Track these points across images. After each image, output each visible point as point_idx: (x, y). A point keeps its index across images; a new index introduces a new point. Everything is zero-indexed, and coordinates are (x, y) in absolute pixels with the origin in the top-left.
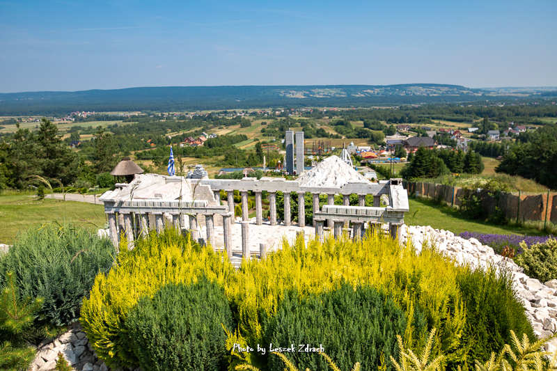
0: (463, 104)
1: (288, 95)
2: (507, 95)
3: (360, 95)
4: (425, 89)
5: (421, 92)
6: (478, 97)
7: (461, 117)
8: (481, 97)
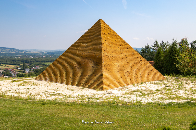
0: (16, 57)
2: (34, 53)
6: (23, 53)
7: (15, 63)
8: (24, 53)
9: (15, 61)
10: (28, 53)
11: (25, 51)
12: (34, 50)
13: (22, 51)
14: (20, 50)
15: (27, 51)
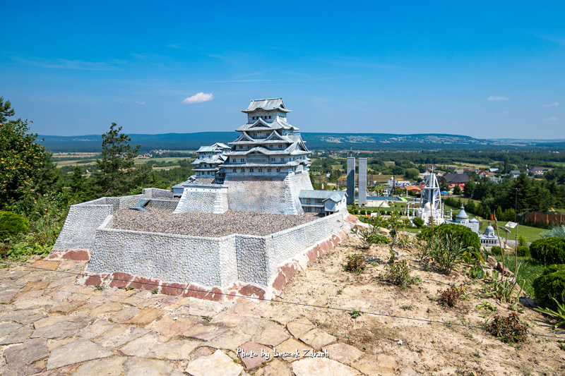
1: (328, 141)
3: (386, 142)
4: (440, 139)
5: (436, 140)
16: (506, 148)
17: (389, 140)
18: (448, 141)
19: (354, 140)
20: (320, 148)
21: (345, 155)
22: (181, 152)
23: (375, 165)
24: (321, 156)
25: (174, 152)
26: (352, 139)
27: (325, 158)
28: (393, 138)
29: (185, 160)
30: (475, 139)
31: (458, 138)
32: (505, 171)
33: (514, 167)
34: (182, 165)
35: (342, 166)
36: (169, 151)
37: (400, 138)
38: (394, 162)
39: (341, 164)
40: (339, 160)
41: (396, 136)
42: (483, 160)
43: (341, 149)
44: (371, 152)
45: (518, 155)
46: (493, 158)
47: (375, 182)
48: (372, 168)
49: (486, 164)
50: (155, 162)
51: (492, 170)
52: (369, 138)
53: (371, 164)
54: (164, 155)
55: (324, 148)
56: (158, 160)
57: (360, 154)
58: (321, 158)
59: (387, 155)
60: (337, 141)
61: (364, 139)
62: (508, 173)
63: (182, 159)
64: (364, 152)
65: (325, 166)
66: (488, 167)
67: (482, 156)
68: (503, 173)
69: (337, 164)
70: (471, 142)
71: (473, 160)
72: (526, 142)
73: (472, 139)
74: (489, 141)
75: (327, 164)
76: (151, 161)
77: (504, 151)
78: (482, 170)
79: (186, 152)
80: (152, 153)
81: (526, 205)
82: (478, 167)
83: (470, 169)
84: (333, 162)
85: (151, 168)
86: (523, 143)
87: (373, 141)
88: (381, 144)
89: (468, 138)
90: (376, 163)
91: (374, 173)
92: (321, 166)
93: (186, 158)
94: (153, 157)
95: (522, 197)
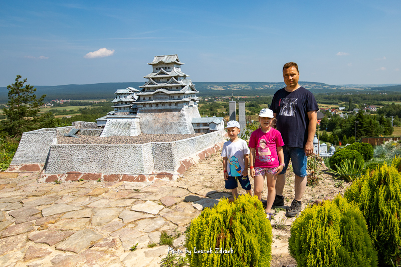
0: (328, 94)
1: (213, 89)
2: (351, 89)
3: (260, 88)
6: (335, 90)
7: (330, 101)
9: (329, 99)
10: (342, 88)
11: (338, 86)
12: (350, 85)
13: (333, 86)
14: (330, 86)
15: (341, 87)
16: (351, 91)
17: (263, 87)
18: (308, 87)
19: (234, 88)
20: (207, 95)
21: (228, 100)
22: (82, 101)
23: (252, 107)
24: (208, 102)
25: (75, 101)
26: (233, 87)
27: (211, 103)
28: (266, 86)
29: (86, 108)
30: (328, 85)
31: (315, 85)
32: (350, 109)
33: (356, 106)
34: (83, 113)
35: (225, 109)
36: (69, 101)
37: (271, 86)
38: (267, 105)
39: (225, 107)
40: (222, 105)
41: (268, 84)
42: (334, 101)
43: (225, 95)
44: (249, 97)
45: (359, 96)
46: (341, 99)
47: (252, 121)
48: (250, 110)
49: (336, 104)
50: (56, 111)
51: (341, 109)
52: (246, 86)
53: (249, 107)
54: (65, 105)
55: (210, 95)
56: (59, 109)
57: (240, 99)
58: (208, 103)
59: (261, 99)
60: (221, 89)
61: (243, 86)
62: (352, 110)
63: (83, 107)
64: (243, 97)
65: (211, 110)
66: (338, 106)
67: (334, 98)
68: (348, 110)
69: (221, 108)
70: (325, 88)
71: (327, 101)
72: (364, 86)
73: (325, 85)
74: (338, 87)
75: (213, 108)
76: (53, 110)
77: (348, 94)
78: (334, 109)
79: (86, 101)
80: (53, 103)
81: (363, 133)
82: (330, 106)
83: (325, 108)
84: (218, 106)
85: (52, 116)
86: (362, 88)
87: (250, 88)
88: (257, 90)
89: (323, 84)
90: (253, 106)
91: (252, 114)
92: (208, 110)
93: (87, 107)
94: (54, 106)
95: (360, 128)
